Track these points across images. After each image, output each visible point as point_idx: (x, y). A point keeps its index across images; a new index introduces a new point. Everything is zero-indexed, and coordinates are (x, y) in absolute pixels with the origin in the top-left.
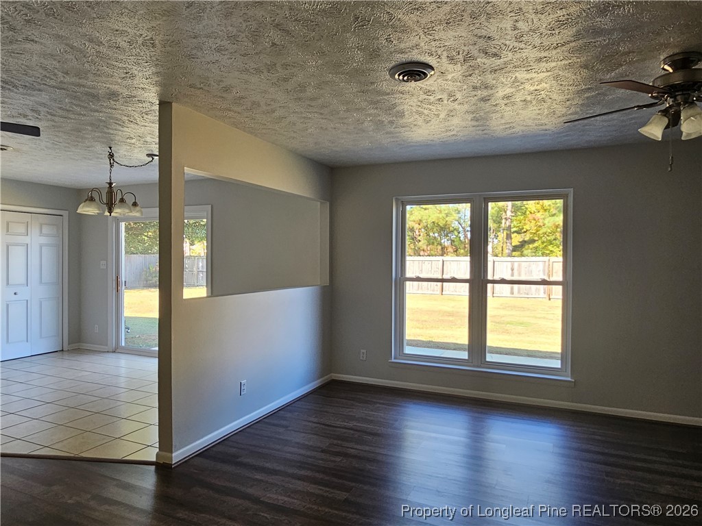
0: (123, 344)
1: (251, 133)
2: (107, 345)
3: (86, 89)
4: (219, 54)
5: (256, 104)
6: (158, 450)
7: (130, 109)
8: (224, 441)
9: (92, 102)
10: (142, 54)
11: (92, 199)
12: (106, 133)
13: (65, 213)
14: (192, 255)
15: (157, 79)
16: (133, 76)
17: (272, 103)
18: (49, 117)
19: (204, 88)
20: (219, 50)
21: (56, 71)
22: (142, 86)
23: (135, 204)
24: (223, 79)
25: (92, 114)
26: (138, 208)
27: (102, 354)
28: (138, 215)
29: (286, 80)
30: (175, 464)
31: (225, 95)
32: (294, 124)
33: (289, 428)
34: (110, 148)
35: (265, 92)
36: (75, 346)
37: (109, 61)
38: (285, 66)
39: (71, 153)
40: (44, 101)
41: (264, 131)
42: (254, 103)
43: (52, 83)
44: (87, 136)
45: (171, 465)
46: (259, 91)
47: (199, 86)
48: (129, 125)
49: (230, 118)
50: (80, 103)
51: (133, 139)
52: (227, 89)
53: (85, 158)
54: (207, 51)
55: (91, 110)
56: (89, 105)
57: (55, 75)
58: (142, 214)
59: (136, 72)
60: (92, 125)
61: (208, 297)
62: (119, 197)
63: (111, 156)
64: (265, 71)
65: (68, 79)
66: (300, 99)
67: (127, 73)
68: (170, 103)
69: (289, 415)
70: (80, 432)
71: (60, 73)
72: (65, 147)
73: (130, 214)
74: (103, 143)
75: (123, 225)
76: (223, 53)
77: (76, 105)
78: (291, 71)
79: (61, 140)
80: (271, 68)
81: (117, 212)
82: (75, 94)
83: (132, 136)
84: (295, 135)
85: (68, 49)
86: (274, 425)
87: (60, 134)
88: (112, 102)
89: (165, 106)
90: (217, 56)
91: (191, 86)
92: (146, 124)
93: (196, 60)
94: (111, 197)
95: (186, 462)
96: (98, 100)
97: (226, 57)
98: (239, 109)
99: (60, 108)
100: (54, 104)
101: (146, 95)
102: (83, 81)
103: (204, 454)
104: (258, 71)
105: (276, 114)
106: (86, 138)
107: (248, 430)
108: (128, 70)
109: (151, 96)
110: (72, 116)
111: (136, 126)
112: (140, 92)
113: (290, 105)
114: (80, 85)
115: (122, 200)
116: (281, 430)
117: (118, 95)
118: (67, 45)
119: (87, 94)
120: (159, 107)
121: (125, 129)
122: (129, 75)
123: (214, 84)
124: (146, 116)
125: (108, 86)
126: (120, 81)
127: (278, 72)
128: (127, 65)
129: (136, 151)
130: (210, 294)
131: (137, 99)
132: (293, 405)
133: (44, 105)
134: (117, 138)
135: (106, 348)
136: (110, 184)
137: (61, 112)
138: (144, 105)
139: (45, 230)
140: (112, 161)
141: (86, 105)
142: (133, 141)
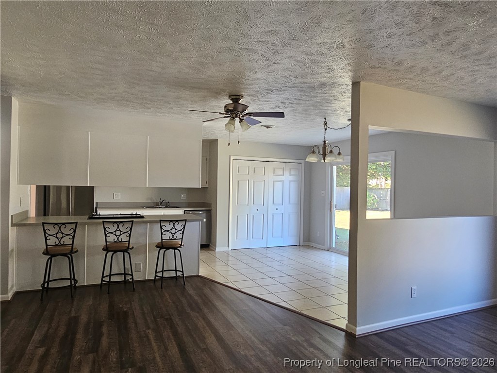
0: (334, 246)
1: (423, 92)
2: (324, 245)
3: (308, 85)
4: (390, 39)
5: (424, 70)
6: (347, 322)
7: (334, 91)
8: (397, 330)
9: (312, 92)
10: (337, 54)
11: (314, 152)
12: (321, 109)
13: (303, 162)
14: (386, 187)
15: (349, 68)
16: (333, 70)
17: (439, 65)
18: (291, 105)
19: (382, 66)
20: (389, 36)
21: (291, 77)
22: (339, 75)
23: (339, 154)
24: (395, 57)
25: (312, 99)
26: (341, 156)
27: (321, 251)
28: (341, 160)
29: (449, 44)
30: (358, 335)
31: (398, 68)
32: (462, 78)
33: (455, 335)
34: (325, 119)
35: (431, 58)
36: (307, 243)
37: (319, 64)
38: (447, 33)
39: (304, 125)
40: (287, 97)
41: (434, 89)
42: (423, 69)
43: (290, 85)
44: (311, 113)
45: (356, 335)
46: (426, 58)
47: (378, 66)
48: (334, 102)
49: (404, 84)
50: (305, 94)
51: (338, 111)
52: (399, 63)
53: (312, 127)
54: (381, 40)
55: (312, 97)
56: (310, 94)
57: (291, 80)
58: (344, 160)
59: (335, 67)
60: (313, 105)
61: (391, 219)
62: (329, 150)
63: (326, 123)
64: (429, 42)
65: (298, 80)
66: (465, 57)
67: (329, 69)
68: (359, 83)
69: (455, 324)
70: (303, 297)
71: (293, 78)
72: (300, 122)
73: (336, 160)
74: (321, 116)
75: (335, 168)
76: (393, 37)
77: (304, 95)
78: (453, 35)
79: (298, 118)
80: (434, 38)
81: (328, 159)
82: (302, 89)
83: (337, 109)
84: (464, 87)
85: (296, 63)
86: (441, 329)
87: (297, 114)
88: (323, 90)
89: (356, 85)
90: (388, 41)
91: (372, 68)
92: (345, 100)
93: (373, 48)
94: (325, 150)
95: (366, 336)
96: (315, 90)
97: (395, 40)
98: (411, 76)
99: (295, 99)
100: (292, 97)
101: (343, 80)
102: (305, 80)
103: (380, 334)
104: (424, 43)
105: (444, 73)
106: (311, 115)
107: (418, 327)
108: (330, 67)
109: (347, 80)
110: (302, 102)
111: (339, 102)
112: (339, 79)
113: (456, 64)
114: (304, 83)
115: (331, 152)
116: (447, 335)
117: (326, 84)
118: (295, 60)
119: (308, 87)
120: (352, 87)
121: (333, 105)
122: (330, 70)
123: (389, 62)
124: (344, 94)
125: (319, 80)
126: (326, 75)
127: (441, 39)
128: (329, 64)
129: (341, 118)
130: (393, 217)
131: (337, 84)
132: (462, 316)
133: (287, 99)
134: (329, 112)
135: (323, 247)
136: (325, 141)
137: (296, 101)
138: (343, 87)
139: (293, 172)
140: (326, 127)
141: (309, 94)
142: (338, 112)
